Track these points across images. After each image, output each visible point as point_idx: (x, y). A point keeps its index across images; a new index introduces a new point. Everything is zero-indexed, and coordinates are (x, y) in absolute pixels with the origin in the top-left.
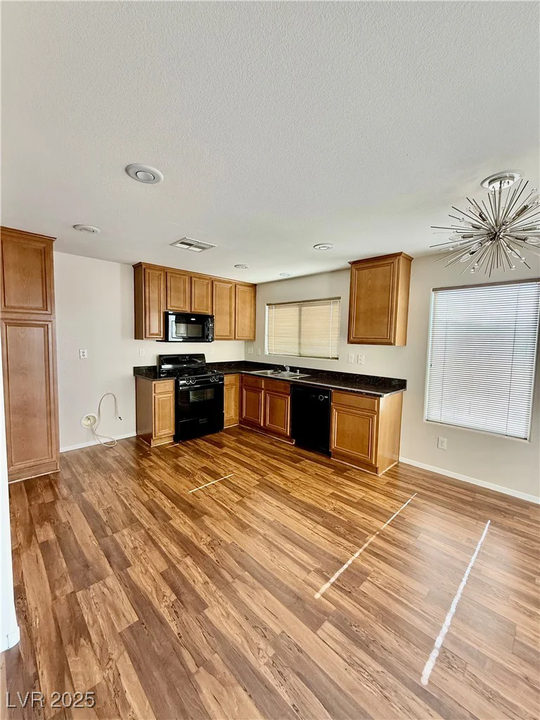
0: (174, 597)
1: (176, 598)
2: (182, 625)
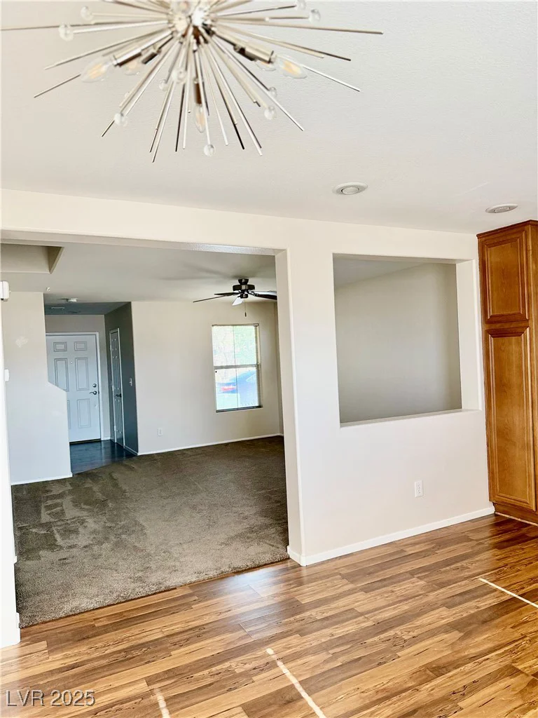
1: (319, 619)
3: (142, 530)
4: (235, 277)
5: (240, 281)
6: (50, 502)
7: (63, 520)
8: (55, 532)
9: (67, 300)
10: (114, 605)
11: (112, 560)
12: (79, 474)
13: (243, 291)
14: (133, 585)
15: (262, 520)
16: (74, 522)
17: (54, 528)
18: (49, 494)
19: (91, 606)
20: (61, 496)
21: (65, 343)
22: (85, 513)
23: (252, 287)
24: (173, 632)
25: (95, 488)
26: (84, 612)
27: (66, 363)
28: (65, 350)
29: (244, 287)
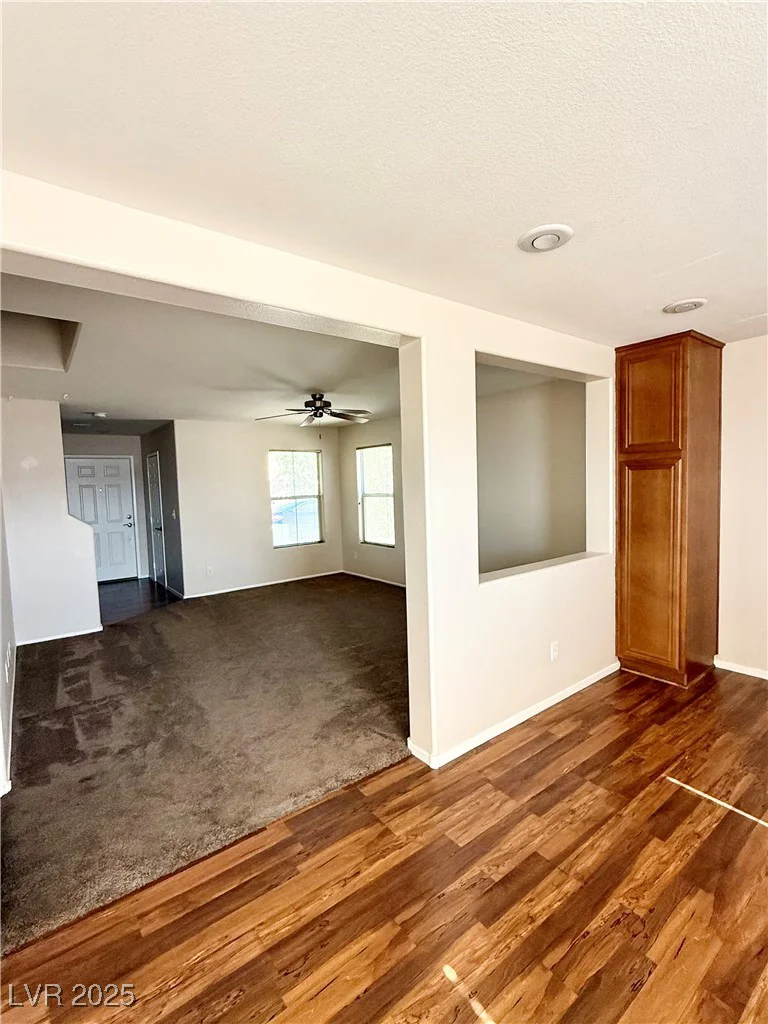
0: (497, 878)
1: (497, 880)
2: (456, 897)
3: (202, 714)
4: (307, 391)
5: (314, 396)
6: (71, 672)
7: (88, 703)
8: (76, 724)
9: (93, 414)
10: (171, 875)
11: (164, 776)
12: (111, 626)
13: (317, 409)
14: (198, 830)
15: (359, 694)
16: (105, 706)
17: (75, 718)
18: (70, 658)
19: (134, 885)
20: (87, 661)
21: (92, 468)
22: (121, 689)
23: (328, 404)
24: (278, 938)
25: (134, 648)
26: (122, 899)
27: (94, 491)
28: (93, 475)
29: (318, 404)
